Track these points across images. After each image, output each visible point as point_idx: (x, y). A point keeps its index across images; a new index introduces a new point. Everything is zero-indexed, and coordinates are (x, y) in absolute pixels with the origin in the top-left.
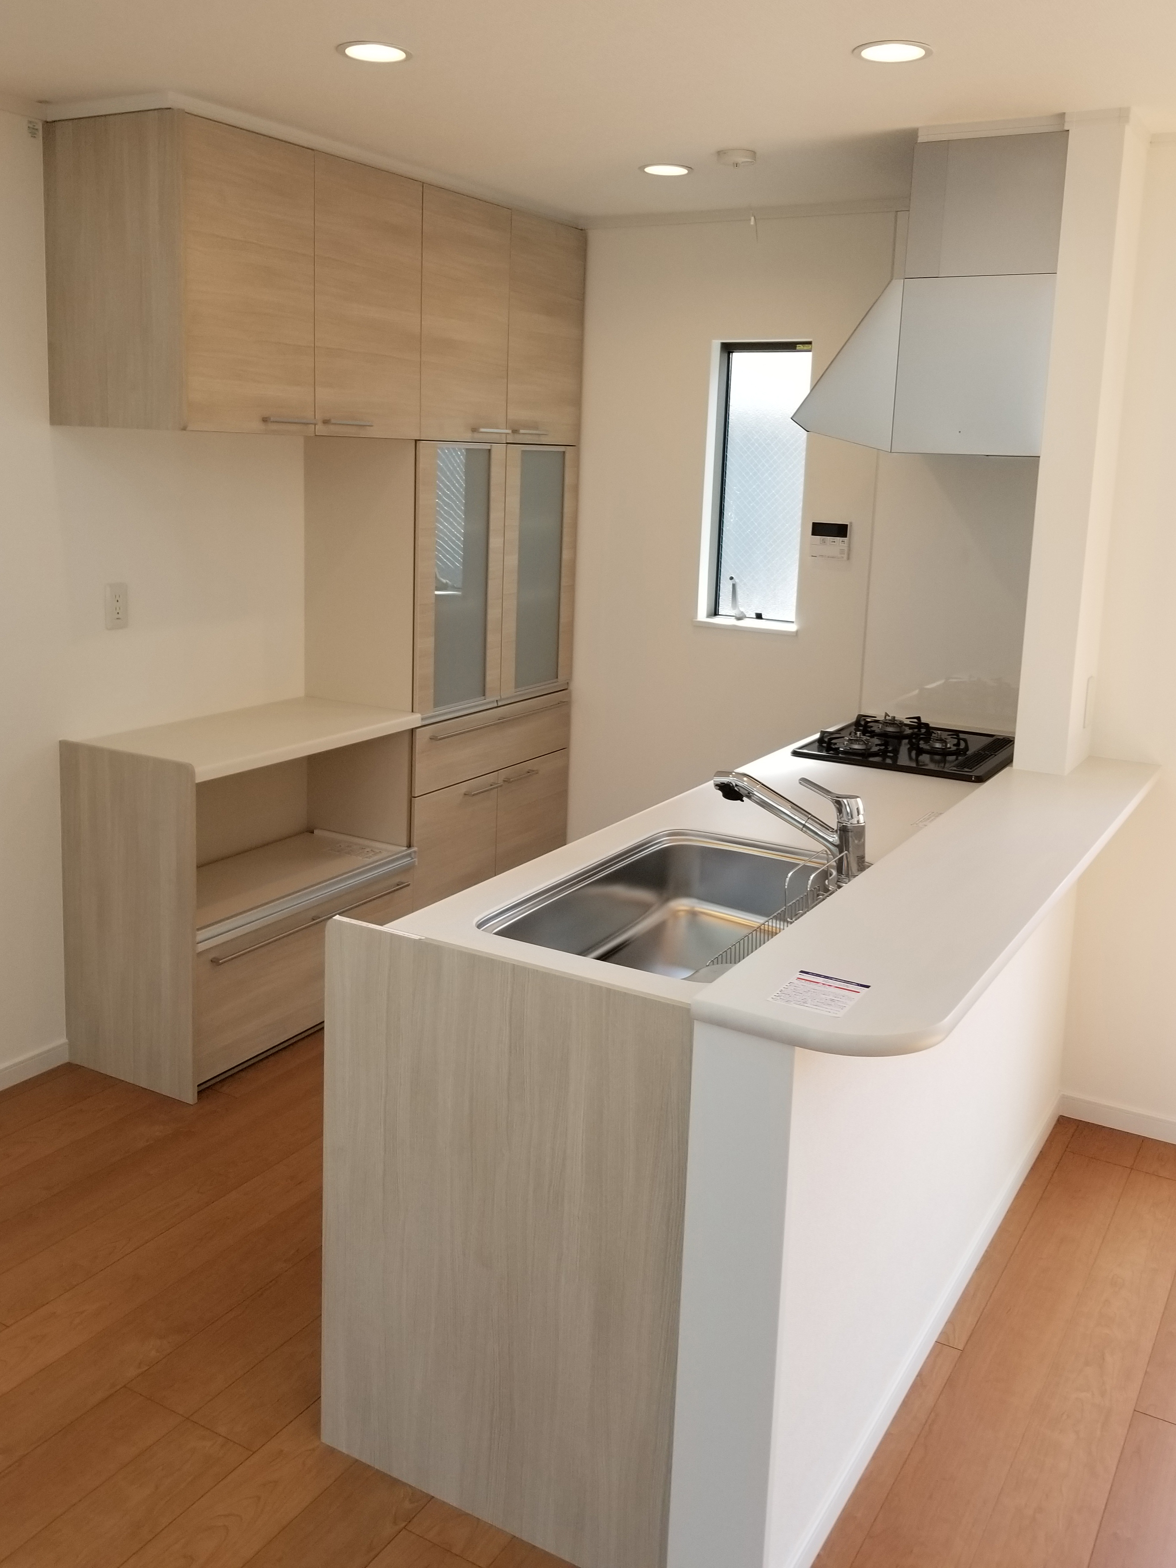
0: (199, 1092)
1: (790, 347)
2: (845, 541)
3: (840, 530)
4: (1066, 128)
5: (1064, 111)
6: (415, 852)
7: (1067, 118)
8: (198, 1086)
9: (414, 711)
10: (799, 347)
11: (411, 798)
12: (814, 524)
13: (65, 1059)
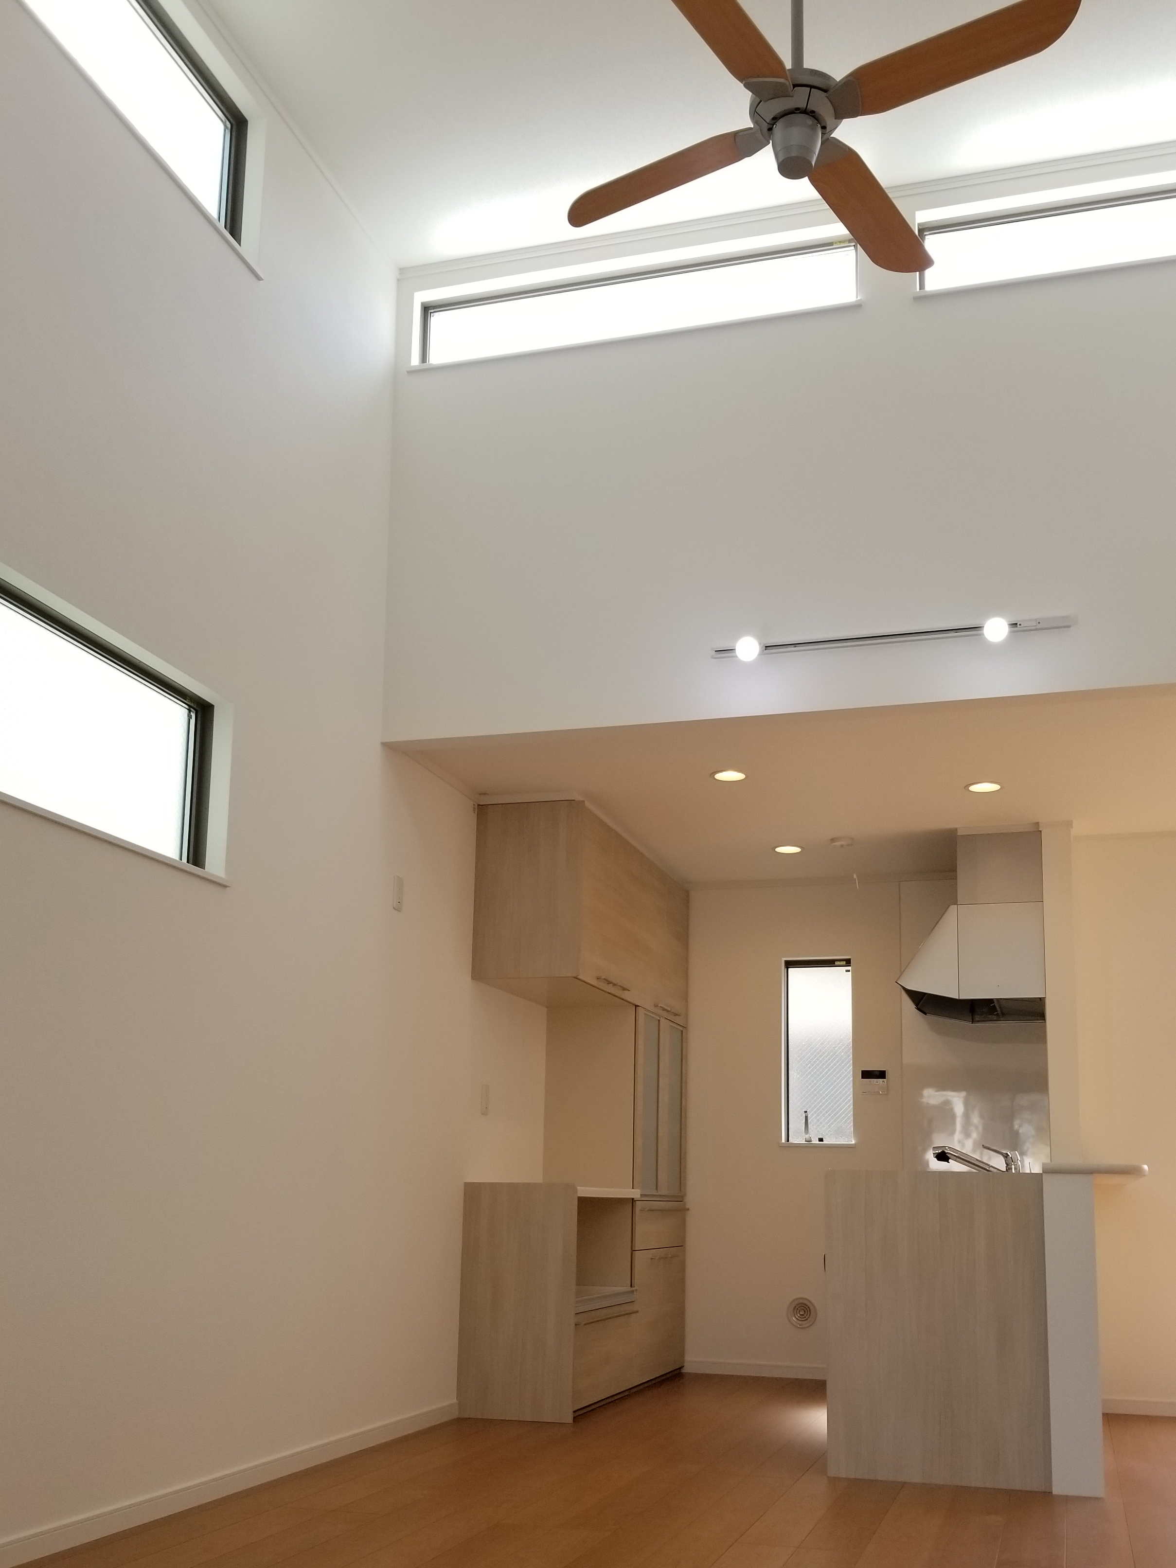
0: (574, 1418)
1: (830, 963)
2: (885, 1081)
3: (882, 1075)
4: (1040, 830)
5: (1037, 821)
6: (636, 1290)
7: (1040, 825)
8: (574, 1412)
9: (634, 1187)
10: (837, 963)
11: (633, 1251)
12: (863, 1072)
13: (455, 1414)
